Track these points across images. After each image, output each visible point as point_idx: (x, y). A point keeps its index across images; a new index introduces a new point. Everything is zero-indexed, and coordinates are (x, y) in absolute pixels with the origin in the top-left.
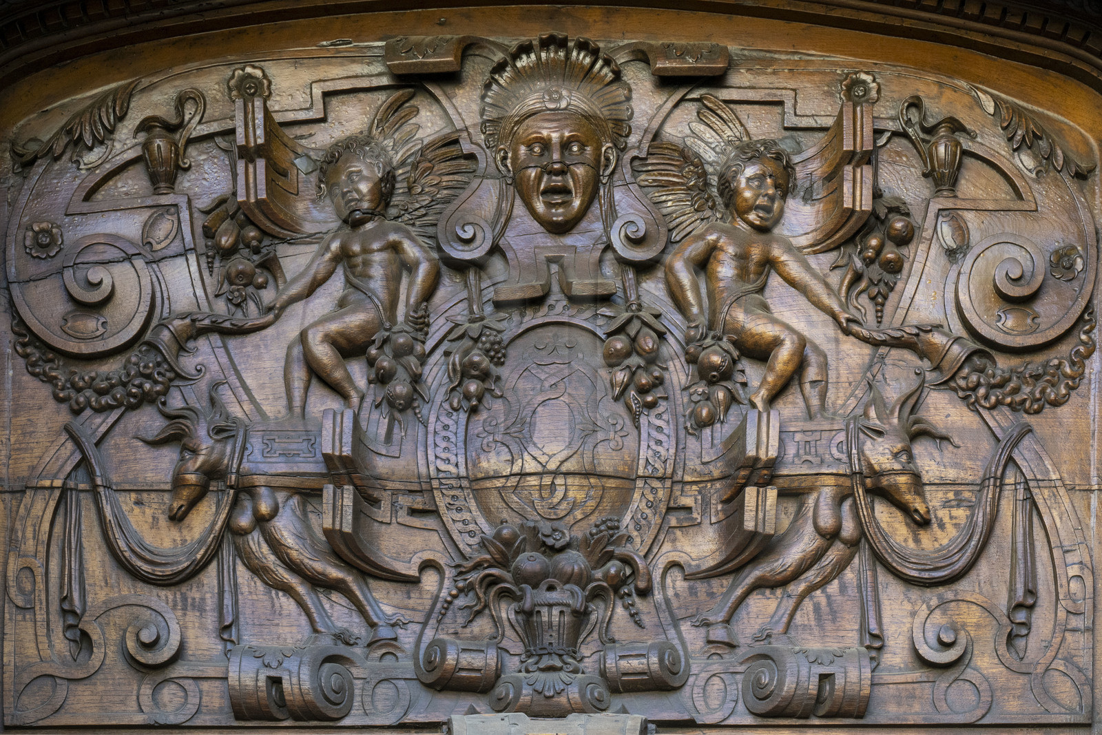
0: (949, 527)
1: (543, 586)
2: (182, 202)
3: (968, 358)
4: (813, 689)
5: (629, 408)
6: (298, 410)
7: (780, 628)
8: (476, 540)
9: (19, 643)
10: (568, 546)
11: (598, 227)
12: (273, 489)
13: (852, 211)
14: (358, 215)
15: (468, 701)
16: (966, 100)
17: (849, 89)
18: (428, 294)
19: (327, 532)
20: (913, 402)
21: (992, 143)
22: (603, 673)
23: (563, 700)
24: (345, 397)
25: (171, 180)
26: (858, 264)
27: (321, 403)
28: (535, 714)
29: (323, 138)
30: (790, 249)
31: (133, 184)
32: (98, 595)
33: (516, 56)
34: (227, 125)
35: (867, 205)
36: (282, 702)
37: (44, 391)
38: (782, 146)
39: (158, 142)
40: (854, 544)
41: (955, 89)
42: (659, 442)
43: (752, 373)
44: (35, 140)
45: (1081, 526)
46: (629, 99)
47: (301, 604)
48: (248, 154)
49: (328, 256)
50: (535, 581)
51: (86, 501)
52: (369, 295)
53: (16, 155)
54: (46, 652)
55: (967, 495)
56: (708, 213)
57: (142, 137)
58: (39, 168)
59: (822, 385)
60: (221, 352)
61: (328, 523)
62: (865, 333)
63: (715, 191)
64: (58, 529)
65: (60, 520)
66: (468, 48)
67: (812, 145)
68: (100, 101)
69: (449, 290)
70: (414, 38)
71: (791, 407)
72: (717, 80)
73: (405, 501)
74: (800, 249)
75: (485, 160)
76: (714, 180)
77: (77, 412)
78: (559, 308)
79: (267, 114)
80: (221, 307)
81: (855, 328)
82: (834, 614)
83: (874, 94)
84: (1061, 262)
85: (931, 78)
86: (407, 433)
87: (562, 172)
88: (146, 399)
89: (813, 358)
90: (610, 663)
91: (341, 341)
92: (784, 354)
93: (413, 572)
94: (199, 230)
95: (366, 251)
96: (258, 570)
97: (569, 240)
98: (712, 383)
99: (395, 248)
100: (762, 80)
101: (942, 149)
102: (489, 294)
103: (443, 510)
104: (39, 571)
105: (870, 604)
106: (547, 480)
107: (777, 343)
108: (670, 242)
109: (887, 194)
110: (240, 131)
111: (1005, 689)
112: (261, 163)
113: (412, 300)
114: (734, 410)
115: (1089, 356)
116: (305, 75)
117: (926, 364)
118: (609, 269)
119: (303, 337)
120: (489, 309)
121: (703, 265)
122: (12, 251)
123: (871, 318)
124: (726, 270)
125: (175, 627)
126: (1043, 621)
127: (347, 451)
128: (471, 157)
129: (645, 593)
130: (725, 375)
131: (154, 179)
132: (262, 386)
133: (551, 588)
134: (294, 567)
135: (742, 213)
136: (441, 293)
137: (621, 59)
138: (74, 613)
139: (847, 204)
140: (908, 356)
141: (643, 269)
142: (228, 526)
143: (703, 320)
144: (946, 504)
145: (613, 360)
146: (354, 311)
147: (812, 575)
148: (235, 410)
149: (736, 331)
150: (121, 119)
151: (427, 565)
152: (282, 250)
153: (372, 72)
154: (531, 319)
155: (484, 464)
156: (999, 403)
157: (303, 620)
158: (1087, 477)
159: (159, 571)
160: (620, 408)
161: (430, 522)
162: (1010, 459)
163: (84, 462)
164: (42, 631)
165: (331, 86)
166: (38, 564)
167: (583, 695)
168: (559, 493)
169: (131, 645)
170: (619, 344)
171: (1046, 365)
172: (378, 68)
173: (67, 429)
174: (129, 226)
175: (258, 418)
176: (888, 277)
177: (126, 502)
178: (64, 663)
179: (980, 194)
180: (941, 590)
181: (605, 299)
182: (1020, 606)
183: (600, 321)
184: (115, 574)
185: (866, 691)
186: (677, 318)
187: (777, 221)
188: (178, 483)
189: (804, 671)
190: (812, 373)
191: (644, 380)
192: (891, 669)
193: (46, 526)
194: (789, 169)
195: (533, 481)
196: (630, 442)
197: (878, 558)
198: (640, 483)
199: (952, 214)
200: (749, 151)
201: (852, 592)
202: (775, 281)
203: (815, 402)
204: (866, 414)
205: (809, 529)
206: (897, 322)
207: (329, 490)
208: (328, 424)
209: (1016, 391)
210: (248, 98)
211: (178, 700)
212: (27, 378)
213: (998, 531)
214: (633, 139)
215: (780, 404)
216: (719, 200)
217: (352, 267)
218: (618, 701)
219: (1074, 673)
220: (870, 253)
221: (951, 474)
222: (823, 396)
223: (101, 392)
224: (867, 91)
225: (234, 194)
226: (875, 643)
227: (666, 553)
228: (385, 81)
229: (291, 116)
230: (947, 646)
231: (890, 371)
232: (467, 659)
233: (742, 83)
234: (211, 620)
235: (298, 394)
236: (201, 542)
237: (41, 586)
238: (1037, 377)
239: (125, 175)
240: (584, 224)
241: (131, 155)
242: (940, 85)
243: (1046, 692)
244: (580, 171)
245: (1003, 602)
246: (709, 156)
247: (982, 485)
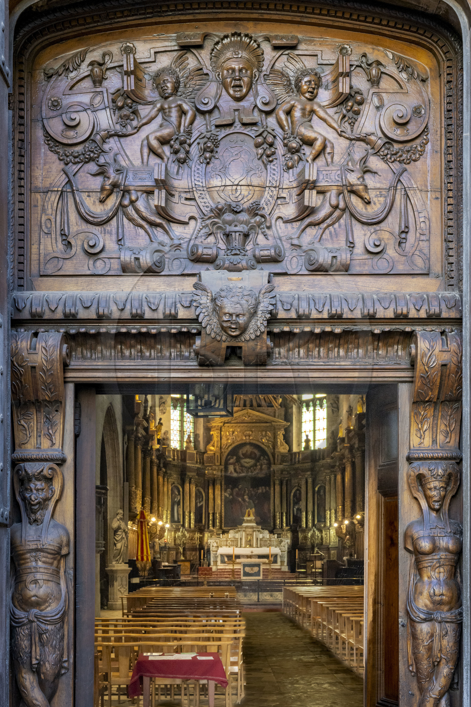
0: (377, 204)
1: (233, 225)
2: (104, 90)
3: (384, 145)
4: (329, 262)
5: (263, 162)
6: (145, 163)
7: (318, 240)
8: (209, 209)
9: (46, 245)
10: (242, 211)
11: (252, 99)
12: (137, 191)
13: (342, 93)
14: (167, 95)
15: (206, 266)
16: (383, 54)
17: (341, 50)
18: (192, 123)
19: (156, 206)
20: (364, 160)
21: (392, 69)
22: (254, 256)
23: (240, 265)
24: (162, 158)
25: (100, 83)
26: (345, 112)
27: (154, 161)
28: (230, 271)
29: (154, 68)
30: (320, 106)
31: (87, 84)
32: (74, 229)
33: (223, 39)
34: (121, 63)
35: (347, 91)
36: (140, 267)
37: (55, 157)
38: (317, 70)
39: (96, 69)
40: (344, 210)
41: (379, 50)
42: (274, 174)
43: (307, 150)
44: (52, 69)
45: (424, 204)
46: (263, 54)
47: (146, 232)
48: (128, 74)
49: (156, 109)
50: (230, 223)
51: (70, 195)
52: (171, 123)
53: (45, 74)
54: (55, 249)
55: (384, 193)
56: (291, 94)
57: (90, 68)
58: (54, 79)
59: (332, 154)
60: (118, 143)
61: (156, 203)
62: (347, 136)
63: (293, 86)
64: (60, 205)
65: (60, 202)
66: (206, 36)
67: (328, 70)
68: (75, 55)
69: (199, 121)
70: (186, 33)
71: (321, 161)
72: (294, 47)
73: (184, 195)
74: (324, 106)
75: (212, 75)
76: (293, 82)
77: (67, 164)
78: (238, 127)
79: (135, 60)
80: (118, 127)
81: (343, 134)
82: (337, 235)
83: (350, 52)
84: (417, 111)
85: (370, 46)
86: (185, 171)
87: (239, 80)
88: (91, 159)
89: (329, 145)
90: (257, 253)
91: (161, 139)
92: (318, 144)
93: (187, 220)
94: (110, 100)
95: (170, 108)
96: (131, 220)
97: (241, 103)
98: (293, 153)
99: (180, 106)
100: (310, 47)
101: (374, 72)
102: (214, 122)
103: (197, 198)
104: (53, 220)
105: (349, 231)
106: (234, 187)
107: (316, 139)
108: (278, 104)
109: (354, 87)
110: (125, 66)
111: (398, 261)
112: (132, 77)
113: (186, 125)
114: (301, 163)
115: (426, 144)
116: (148, 46)
117: (369, 147)
118: (256, 113)
119: (147, 138)
120: (213, 127)
121: (289, 113)
122: (44, 108)
123: (349, 130)
124: (297, 114)
125: (101, 240)
126: (411, 237)
127: (163, 178)
128: (207, 74)
129: (269, 228)
130: (298, 151)
131: (94, 82)
132: (133, 155)
133: (236, 226)
134: (144, 219)
135: (303, 94)
136: (196, 122)
137: (260, 40)
138: (65, 235)
139: (341, 91)
140: (362, 144)
141: (268, 113)
142: (120, 204)
143: (289, 131)
144: (376, 196)
145: (257, 146)
146: (165, 128)
147: (329, 221)
148: (123, 163)
149: (301, 135)
150: (83, 61)
151: (191, 218)
152: (140, 107)
153: (172, 45)
154: (228, 131)
155: (212, 182)
156: (395, 160)
157: (147, 237)
158: (426, 186)
159: (96, 220)
160: (260, 162)
161: (192, 203)
162: (399, 180)
163: (69, 181)
164: (54, 241)
165: (157, 50)
166: (52, 218)
167: (247, 264)
168: (239, 193)
169: (86, 246)
170: (260, 140)
171: (411, 147)
172: (174, 43)
173: (63, 170)
174: (86, 99)
175: (131, 166)
176: (355, 116)
177: (84, 196)
178: (62, 253)
179: (387, 87)
180: (375, 226)
181: (255, 124)
182: (403, 232)
183: (253, 132)
184: (80, 221)
185: (348, 262)
186: (280, 131)
187: (315, 97)
188: (103, 189)
189: (326, 255)
190: (328, 150)
191: (269, 152)
192: (357, 254)
193: (55, 204)
194: (320, 78)
195: (229, 188)
196: (264, 174)
197: (352, 215)
198: (267, 189)
199: (378, 94)
200: (305, 73)
201: (343, 227)
202: (315, 117)
203: (329, 160)
204: (348, 164)
205: (328, 205)
206: (358, 132)
207: (156, 192)
208: (156, 168)
209: (401, 156)
210: (128, 54)
211: (103, 266)
212: (49, 152)
213: (395, 205)
214: (264, 68)
215: (317, 161)
216: (295, 89)
217: (165, 113)
218: (260, 266)
219: (423, 256)
220: (349, 108)
221: (378, 185)
222: (332, 158)
223: (75, 157)
224: (347, 51)
225: (123, 88)
226: (351, 245)
227: (277, 214)
228: (176, 48)
229: (143, 60)
230: (378, 246)
231: (356, 149)
232: (206, 251)
233: (303, 48)
234: (114, 237)
235: (145, 157)
236: (111, 210)
237: (53, 225)
238: (408, 151)
239: (84, 81)
240: (247, 98)
241: (86, 74)
242: (373, 49)
243: (413, 262)
244: (246, 79)
245: (397, 231)
246: (291, 74)
247: (389, 189)
